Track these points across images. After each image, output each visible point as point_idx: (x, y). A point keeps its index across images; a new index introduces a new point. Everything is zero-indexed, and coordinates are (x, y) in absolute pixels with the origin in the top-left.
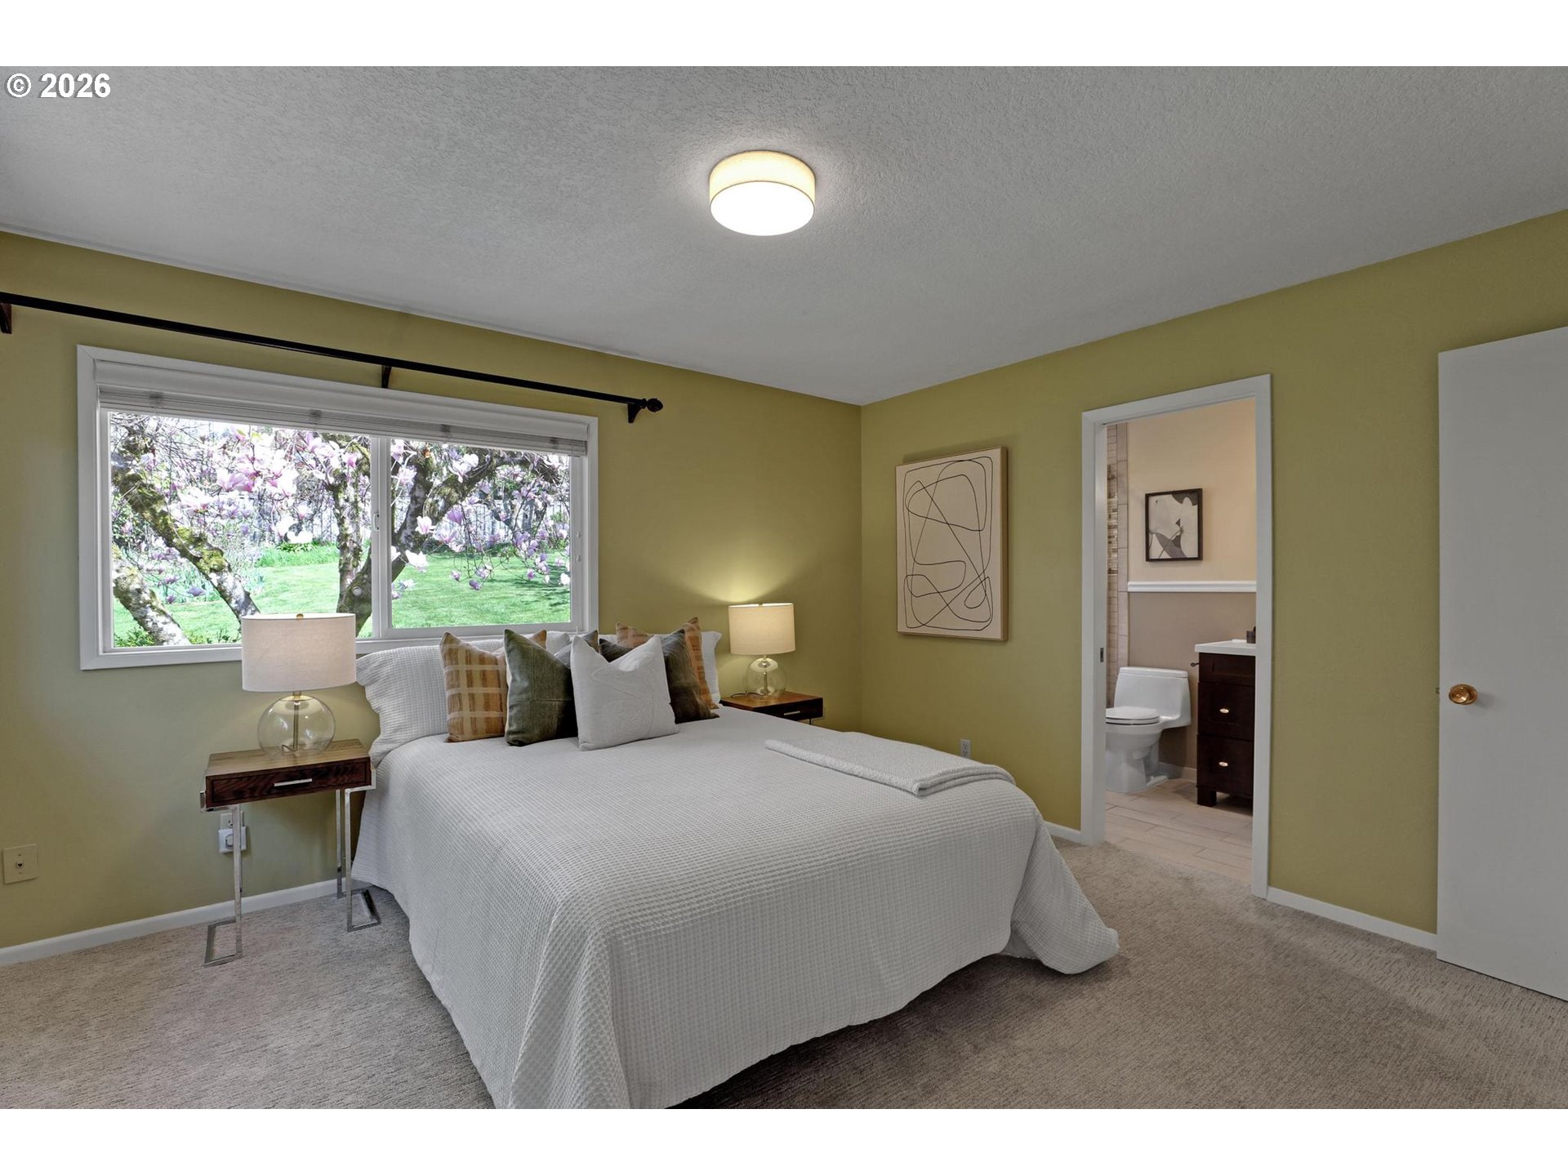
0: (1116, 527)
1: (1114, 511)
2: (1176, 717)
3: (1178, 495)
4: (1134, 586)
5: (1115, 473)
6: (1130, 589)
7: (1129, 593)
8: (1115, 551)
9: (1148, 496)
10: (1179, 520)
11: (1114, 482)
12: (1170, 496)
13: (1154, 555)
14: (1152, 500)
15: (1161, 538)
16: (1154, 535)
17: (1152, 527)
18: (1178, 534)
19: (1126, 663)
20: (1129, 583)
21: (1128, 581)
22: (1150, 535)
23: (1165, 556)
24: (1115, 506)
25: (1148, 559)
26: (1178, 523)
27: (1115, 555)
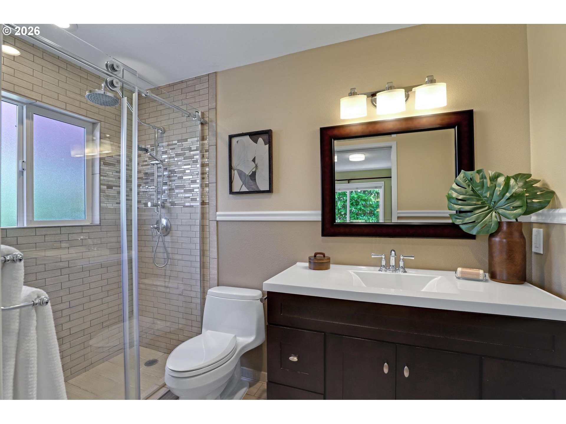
0: (207, 165)
1: (206, 152)
2: (251, 339)
3: (254, 135)
4: (222, 215)
5: (207, 119)
6: (218, 218)
7: (217, 221)
8: (207, 185)
9: (231, 137)
10: (255, 158)
11: (206, 127)
12: (248, 137)
13: (236, 189)
14: (234, 140)
15: (241, 174)
16: (236, 171)
17: (234, 165)
18: (254, 170)
19: (217, 285)
20: (218, 213)
21: (217, 211)
22: (233, 171)
23: (244, 189)
24: (206, 147)
25: (231, 192)
26: (254, 160)
27: (207, 189)
